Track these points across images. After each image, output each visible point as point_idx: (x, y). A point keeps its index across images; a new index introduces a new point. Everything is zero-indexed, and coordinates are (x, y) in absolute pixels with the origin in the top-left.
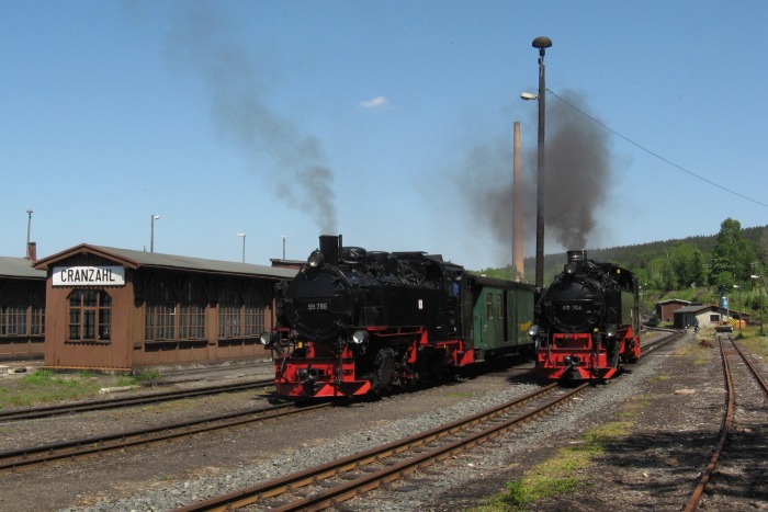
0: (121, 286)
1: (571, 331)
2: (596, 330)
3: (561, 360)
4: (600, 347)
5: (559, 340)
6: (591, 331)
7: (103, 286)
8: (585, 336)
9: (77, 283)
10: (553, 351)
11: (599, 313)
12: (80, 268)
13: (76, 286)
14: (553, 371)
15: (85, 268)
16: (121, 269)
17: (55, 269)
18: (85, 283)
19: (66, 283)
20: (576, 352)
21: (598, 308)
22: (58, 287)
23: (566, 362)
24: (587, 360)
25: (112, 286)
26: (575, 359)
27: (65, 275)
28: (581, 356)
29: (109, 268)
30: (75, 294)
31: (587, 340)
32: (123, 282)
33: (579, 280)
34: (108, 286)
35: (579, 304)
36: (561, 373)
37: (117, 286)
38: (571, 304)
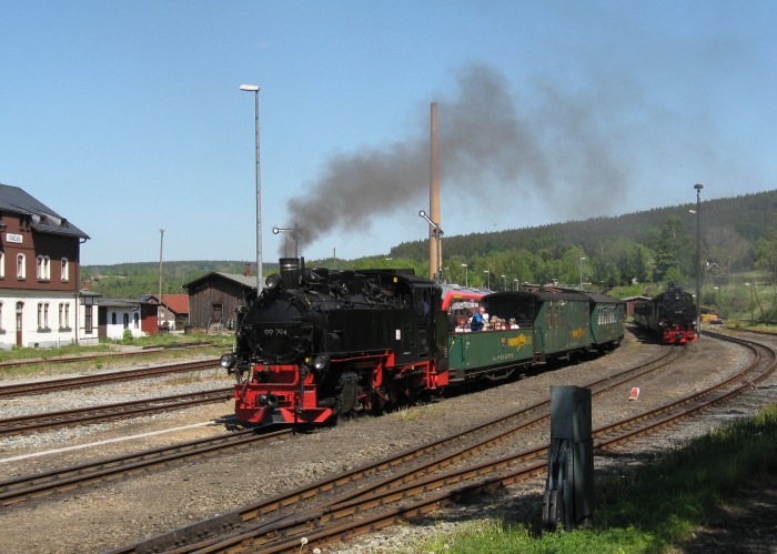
2: (307, 360)
8: (289, 368)
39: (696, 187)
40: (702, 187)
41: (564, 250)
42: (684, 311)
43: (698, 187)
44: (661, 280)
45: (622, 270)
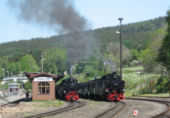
0: (52, 81)
1: (71, 92)
2: (76, 91)
3: (70, 97)
4: (77, 94)
5: (69, 93)
6: (75, 92)
7: (47, 81)
8: (74, 92)
9: (41, 81)
10: (69, 95)
11: (76, 88)
12: (41, 78)
13: (40, 82)
14: (68, 99)
15: (43, 78)
16: (52, 78)
17: (35, 78)
18: (43, 81)
19: (38, 81)
20: (73, 95)
21: (76, 87)
22: (35, 82)
23: (71, 97)
24: (75, 97)
25: (50, 81)
26: (73, 97)
27: (38, 79)
28: (73, 96)
29: (49, 77)
30: (40, 83)
31: (74, 93)
32: (52, 80)
33: (73, 82)
34: (49, 82)
35: (73, 87)
36: (70, 99)
37: (51, 81)
38: (71, 87)
39: (119, 19)
40: (122, 19)
41: (21, 56)
42: (118, 84)
43: (120, 19)
44: (82, 72)
45: (58, 67)
